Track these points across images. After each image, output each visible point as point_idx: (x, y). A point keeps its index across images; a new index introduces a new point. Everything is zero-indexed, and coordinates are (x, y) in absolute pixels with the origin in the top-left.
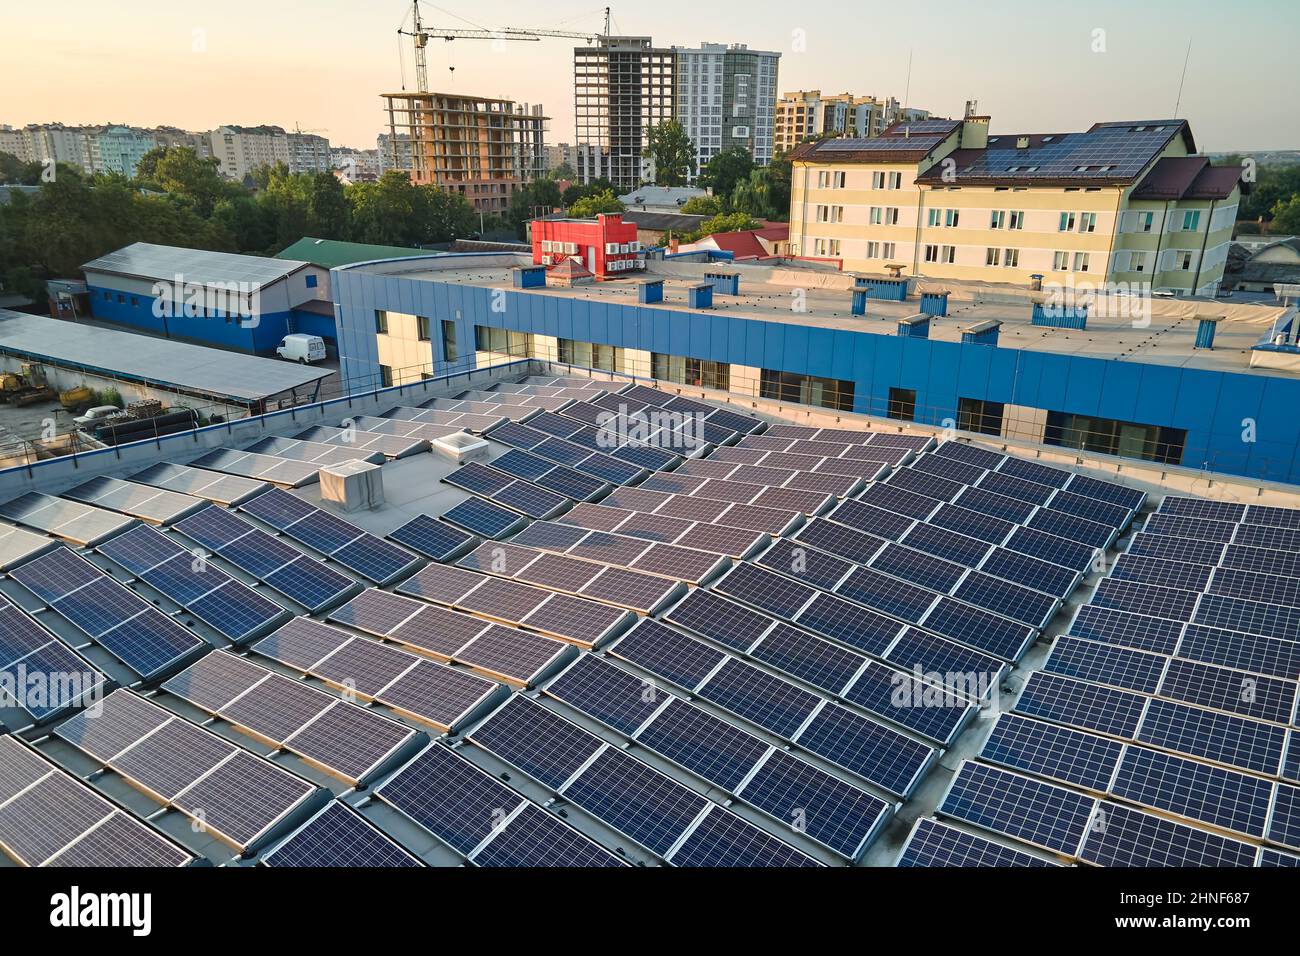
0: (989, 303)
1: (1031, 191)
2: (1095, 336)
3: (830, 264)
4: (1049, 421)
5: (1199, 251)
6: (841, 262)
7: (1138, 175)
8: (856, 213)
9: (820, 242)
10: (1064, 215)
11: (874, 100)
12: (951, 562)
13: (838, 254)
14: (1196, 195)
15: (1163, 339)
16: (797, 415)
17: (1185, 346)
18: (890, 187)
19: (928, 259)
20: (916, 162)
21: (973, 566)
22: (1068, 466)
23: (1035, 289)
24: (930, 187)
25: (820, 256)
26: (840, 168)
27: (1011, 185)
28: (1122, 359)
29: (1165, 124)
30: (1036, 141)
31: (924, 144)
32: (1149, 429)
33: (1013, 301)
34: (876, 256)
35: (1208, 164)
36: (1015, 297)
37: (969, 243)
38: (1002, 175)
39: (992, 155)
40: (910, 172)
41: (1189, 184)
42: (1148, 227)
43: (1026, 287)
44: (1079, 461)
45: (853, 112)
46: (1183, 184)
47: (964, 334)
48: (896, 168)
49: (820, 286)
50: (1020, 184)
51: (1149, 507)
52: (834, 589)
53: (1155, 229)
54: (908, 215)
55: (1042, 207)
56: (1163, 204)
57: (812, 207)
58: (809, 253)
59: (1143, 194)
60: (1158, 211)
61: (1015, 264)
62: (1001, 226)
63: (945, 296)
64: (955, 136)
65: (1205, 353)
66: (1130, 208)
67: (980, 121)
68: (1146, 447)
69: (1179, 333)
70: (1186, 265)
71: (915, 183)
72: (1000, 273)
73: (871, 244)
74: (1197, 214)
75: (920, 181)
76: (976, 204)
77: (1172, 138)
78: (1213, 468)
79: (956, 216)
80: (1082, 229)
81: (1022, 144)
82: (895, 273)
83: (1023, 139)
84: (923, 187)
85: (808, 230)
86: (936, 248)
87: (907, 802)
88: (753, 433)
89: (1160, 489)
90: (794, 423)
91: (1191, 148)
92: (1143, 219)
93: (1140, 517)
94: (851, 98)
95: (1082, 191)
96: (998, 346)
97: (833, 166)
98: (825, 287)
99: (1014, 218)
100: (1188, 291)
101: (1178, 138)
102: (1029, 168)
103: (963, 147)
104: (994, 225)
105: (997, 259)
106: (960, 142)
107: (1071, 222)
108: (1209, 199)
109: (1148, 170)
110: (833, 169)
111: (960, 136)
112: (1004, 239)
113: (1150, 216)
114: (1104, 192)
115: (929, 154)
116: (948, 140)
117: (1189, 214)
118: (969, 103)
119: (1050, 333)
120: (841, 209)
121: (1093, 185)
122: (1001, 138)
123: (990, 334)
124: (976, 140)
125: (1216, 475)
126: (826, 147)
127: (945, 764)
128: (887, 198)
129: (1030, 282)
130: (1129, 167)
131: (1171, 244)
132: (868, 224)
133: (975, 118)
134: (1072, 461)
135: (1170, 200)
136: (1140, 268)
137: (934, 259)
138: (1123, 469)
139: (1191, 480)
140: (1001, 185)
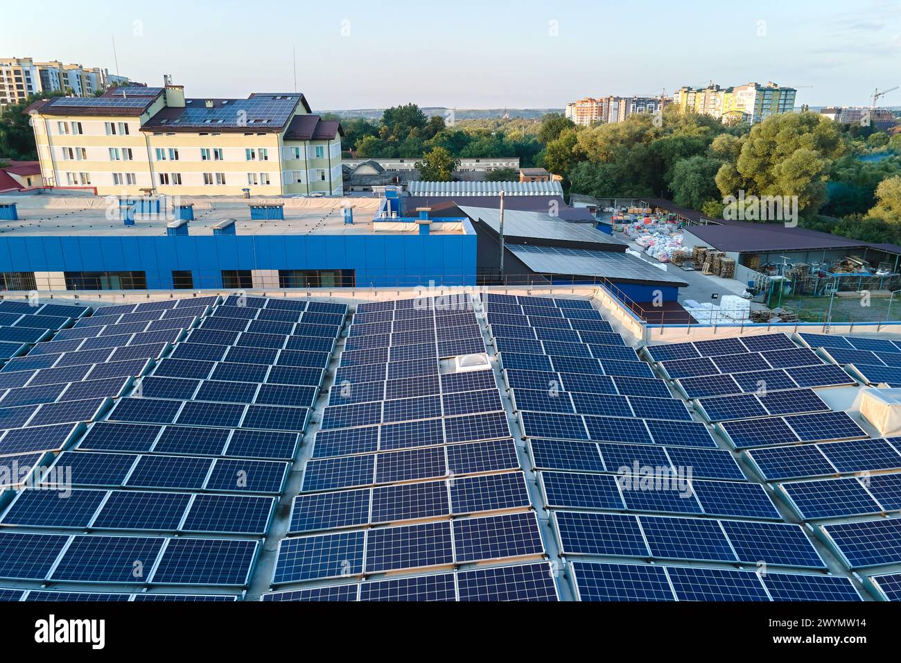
0: (219, 209)
1: (222, 135)
2: (291, 223)
3: (87, 190)
4: (280, 275)
5: (328, 169)
6: (95, 189)
7: (285, 125)
8: (98, 153)
9: (71, 176)
10: (247, 150)
11: (81, 67)
12: (234, 403)
13: (89, 183)
14: (318, 137)
15: (327, 221)
16: (114, 298)
17: (340, 224)
18: (121, 134)
19: (162, 183)
20: (137, 116)
21: (250, 401)
22: (303, 298)
23: (246, 198)
24: (152, 133)
25: (74, 185)
26: (77, 119)
27: (210, 132)
28: (310, 234)
29: (292, 95)
30: (218, 103)
31: (142, 103)
32: (335, 272)
33: (234, 206)
34: (122, 183)
35: (320, 119)
36: (236, 203)
37: (190, 171)
38: (201, 125)
39: (191, 111)
40: (135, 123)
41: (313, 130)
42: (298, 157)
43: (240, 197)
44: (309, 294)
45: (65, 75)
46: (310, 131)
47: (214, 230)
48: (124, 120)
49: (89, 207)
50: (216, 131)
51: (351, 312)
52: (175, 421)
53: (302, 157)
54: (140, 153)
55: (233, 146)
56: (303, 143)
57: (58, 150)
58: (63, 183)
59: (291, 136)
60: (301, 146)
61: (224, 183)
62: (209, 158)
63: (190, 207)
64: (161, 98)
65: (350, 227)
66: (285, 145)
67: (177, 89)
68: (336, 280)
69: (334, 217)
70: (323, 178)
71: (140, 130)
72: (215, 189)
73: (115, 175)
74: (322, 148)
75: (144, 128)
76: (189, 145)
77: (297, 104)
78: (376, 285)
79: (176, 153)
80: (261, 159)
81: (209, 105)
82: (148, 194)
83: (209, 102)
84: (147, 133)
85: (58, 165)
86: (166, 175)
87: (282, 495)
88: (84, 316)
89: (354, 301)
90: (113, 304)
91: (309, 110)
92: (294, 151)
93: (348, 318)
94: (61, 65)
95: (255, 135)
96: (237, 234)
97: (69, 117)
98: (94, 207)
99: (216, 153)
100: (328, 193)
101: (300, 103)
102: (218, 120)
103: (169, 106)
104: (204, 158)
105: (211, 180)
106: (166, 103)
107: (253, 154)
108: (325, 139)
109: (290, 122)
110: (69, 120)
111: (165, 98)
112: (213, 167)
113: (297, 149)
114: (268, 135)
115: (146, 111)
116: (157, 101)
117: (317, 148)
118: (165, 76)
119: (264, 224)
120: (84, 150)
121: (262, 131)
122: (193, 100)
123: (230, 228)
124: (177, 100)
125: (378, 289)
126: (60, 103)
127: (295, 469)
128: (120, 141)
129: (243, 193)
130: (280, 121)
131: (312, 166)
132: (109, 160)
133: (173, 87)
134: (305, 295)
135: (306, 140)
136: (299, 181)
137: (167, 183)
138: (332, 294)
139: (366, 294)
140: (203, 131)
